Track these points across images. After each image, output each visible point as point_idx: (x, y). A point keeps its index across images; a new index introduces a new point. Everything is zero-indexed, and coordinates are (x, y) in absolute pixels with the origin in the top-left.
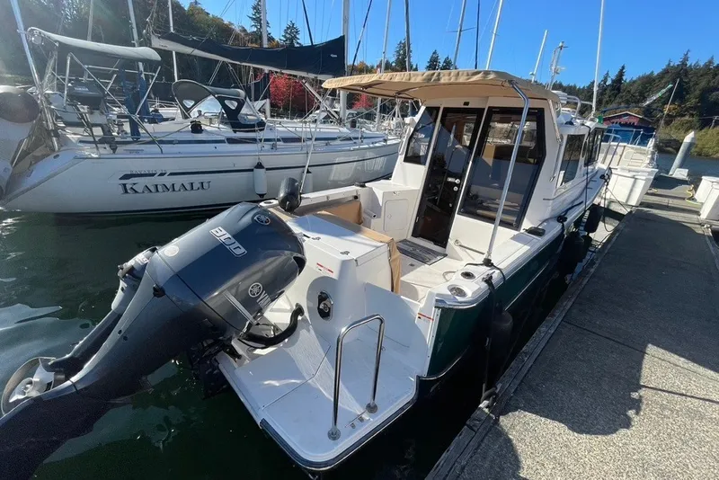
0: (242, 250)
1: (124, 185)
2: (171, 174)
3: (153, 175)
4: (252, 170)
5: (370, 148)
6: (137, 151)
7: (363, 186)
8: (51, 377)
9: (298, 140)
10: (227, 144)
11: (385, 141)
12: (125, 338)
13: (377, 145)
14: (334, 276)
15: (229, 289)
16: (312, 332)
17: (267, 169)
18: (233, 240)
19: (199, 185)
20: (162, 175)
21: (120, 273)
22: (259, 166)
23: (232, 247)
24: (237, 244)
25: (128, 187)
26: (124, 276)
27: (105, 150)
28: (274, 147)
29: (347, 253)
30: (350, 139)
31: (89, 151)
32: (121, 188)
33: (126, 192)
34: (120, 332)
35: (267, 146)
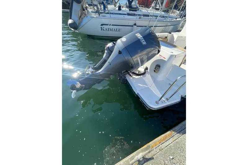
0: (144, 43)
1: (101, 27)
2: (112, 25)
3: (108, 25)
4: (132, 26)
5: (170, 21)
6: (104, 16)
7: (170, 33)
8: (92, 70)
9: (148, 16)
10: (127, 16)
11: (176, 19)
12: (110, 64)
13: (172, 20)
14: (166, 60)
15: (139, 56)
16: (150, 75)
17: (137, 26)
18: (143, 39)
19: (118, 30)
20: (110, 25)
21: (105, 48)
22: (135, 25)
23: (142, 41)
24: (144, 40)
25: (102, 28)
26: (107, 49)
27: (97, 15)
28: (140, 18)
29: (173, 53)
30: (164, 17)
31: (94, 15)
32: (101, 28)
33: (102, 30)
34: (109, 62)
35: (138, 17)
